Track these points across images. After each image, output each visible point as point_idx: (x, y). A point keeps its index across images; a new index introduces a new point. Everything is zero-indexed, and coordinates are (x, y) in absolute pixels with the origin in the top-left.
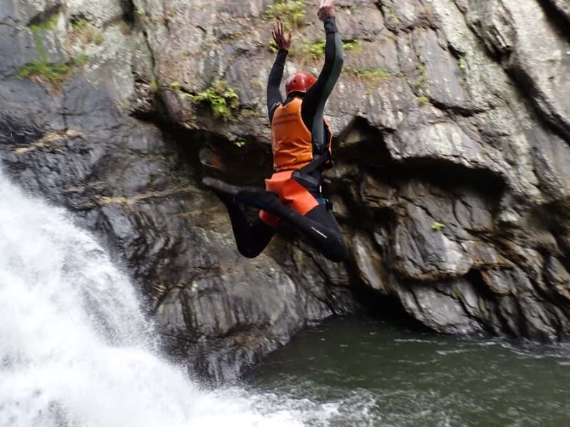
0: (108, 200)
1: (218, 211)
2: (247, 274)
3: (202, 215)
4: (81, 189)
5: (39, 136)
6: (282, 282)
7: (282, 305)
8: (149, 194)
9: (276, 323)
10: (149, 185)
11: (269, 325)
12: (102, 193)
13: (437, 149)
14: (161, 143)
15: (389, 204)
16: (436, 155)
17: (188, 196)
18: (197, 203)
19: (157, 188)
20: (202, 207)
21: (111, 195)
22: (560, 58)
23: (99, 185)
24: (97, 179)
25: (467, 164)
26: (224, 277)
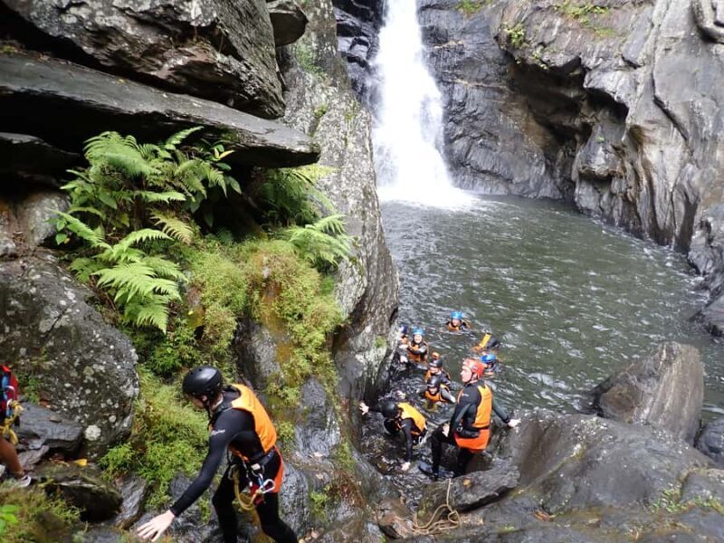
0: (459, 81)
1: (517, 106)
2: (515, 150)
3: (505, 105)
4: (450, 72)
5: (446, 42)
6: (537, 165)
7: (527, 177)
8: (481, 84)
9: (517, 183)
10: (483, 79)
11: (512, 183)
12: (458, 77)
13: (605, 86)
14: (502, 58)
15: (589, 121)
16: (603, 89)
17: (501, 91)
18: (504, 97)
19: (486, 82)
20: (506, 100)
21: (462, 79)
22: (682, 37)
23: (459, 72)
24: (460, 69)
25: (616, 99)
26: (499, 144)
